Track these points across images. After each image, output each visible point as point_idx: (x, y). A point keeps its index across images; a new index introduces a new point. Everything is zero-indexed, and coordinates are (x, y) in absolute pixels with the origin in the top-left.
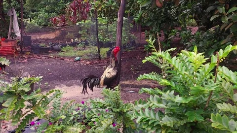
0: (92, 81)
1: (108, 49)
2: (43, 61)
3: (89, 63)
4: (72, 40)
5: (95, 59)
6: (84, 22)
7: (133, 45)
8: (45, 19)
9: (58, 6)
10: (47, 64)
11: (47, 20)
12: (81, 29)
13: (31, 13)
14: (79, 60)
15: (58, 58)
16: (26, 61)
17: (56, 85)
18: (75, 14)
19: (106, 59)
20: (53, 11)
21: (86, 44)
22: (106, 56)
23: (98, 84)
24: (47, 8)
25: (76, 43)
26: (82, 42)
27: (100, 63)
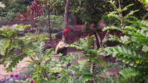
1: (56, 34)
4: (31, 29)
6: (39, 17)
7: (71, 32)
8: (13, 16)
9: (21, 8)
11: (14, 17)
12: (37, 22)
13: (3, 12)
18: (33, 13)
19: (55, 40)
20: (18, 11)
21: (41, 31)
22: (55, 38)
24: (13, 9)
25: (34, 31)
26: (38, 30)
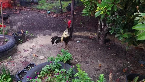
0: (57, 40)
2: (28, 13)
3: (55, 15)
5: (59, 12)
10: (30, 15)
14: (50, 13)
15: (37, 10)
16: (18, 12)
17: (37, 34)
19: (65, 12)
22: (66, 10)
23: (60, 41)
27: (62, 16)
